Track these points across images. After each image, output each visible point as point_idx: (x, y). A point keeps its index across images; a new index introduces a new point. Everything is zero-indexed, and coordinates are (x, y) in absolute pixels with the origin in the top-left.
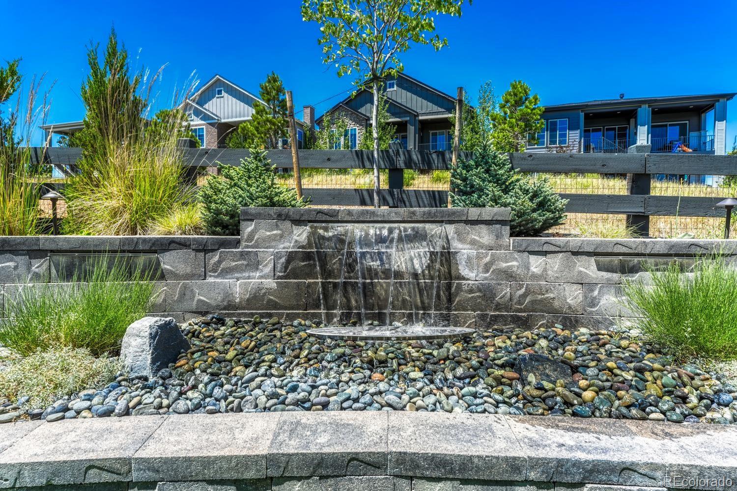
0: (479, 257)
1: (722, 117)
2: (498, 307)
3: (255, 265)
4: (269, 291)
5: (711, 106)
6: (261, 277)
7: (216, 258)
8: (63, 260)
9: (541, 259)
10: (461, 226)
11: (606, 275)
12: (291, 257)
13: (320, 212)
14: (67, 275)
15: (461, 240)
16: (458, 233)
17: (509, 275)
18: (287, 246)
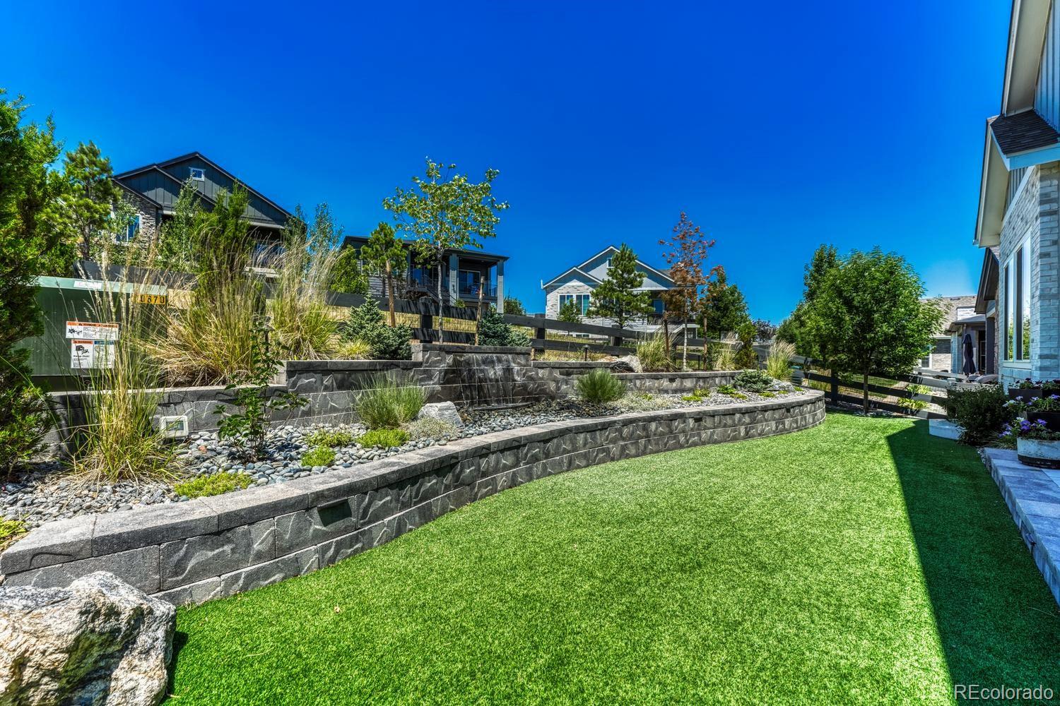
0: (521, 370)
1: (501, 273)
2: (529, 394)
3: (430, 378)
4: (438, 392)
5: (495, 264)
6: (433, 384)
7: (412, 374)
8: (339, 376)
9: (542, 371)
10: (514, 355)
11: (562, 377)
12: (446, 372)
13: (458, 347)
14: (341, 386)
15: (514, 362)
16: (513, 359)
17: (531, 378)
18: (443, 366)
